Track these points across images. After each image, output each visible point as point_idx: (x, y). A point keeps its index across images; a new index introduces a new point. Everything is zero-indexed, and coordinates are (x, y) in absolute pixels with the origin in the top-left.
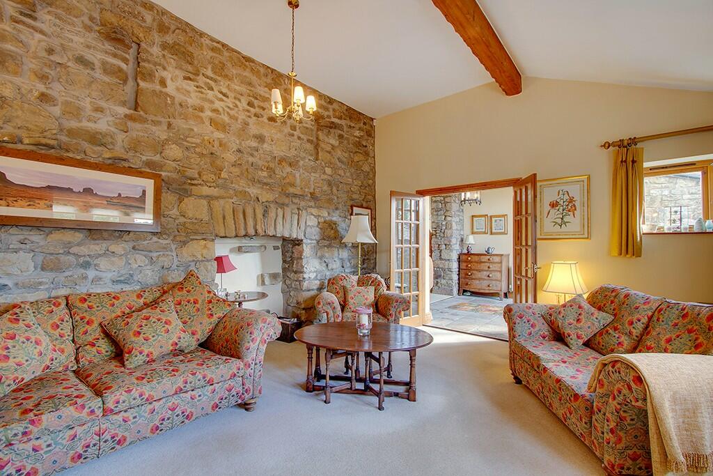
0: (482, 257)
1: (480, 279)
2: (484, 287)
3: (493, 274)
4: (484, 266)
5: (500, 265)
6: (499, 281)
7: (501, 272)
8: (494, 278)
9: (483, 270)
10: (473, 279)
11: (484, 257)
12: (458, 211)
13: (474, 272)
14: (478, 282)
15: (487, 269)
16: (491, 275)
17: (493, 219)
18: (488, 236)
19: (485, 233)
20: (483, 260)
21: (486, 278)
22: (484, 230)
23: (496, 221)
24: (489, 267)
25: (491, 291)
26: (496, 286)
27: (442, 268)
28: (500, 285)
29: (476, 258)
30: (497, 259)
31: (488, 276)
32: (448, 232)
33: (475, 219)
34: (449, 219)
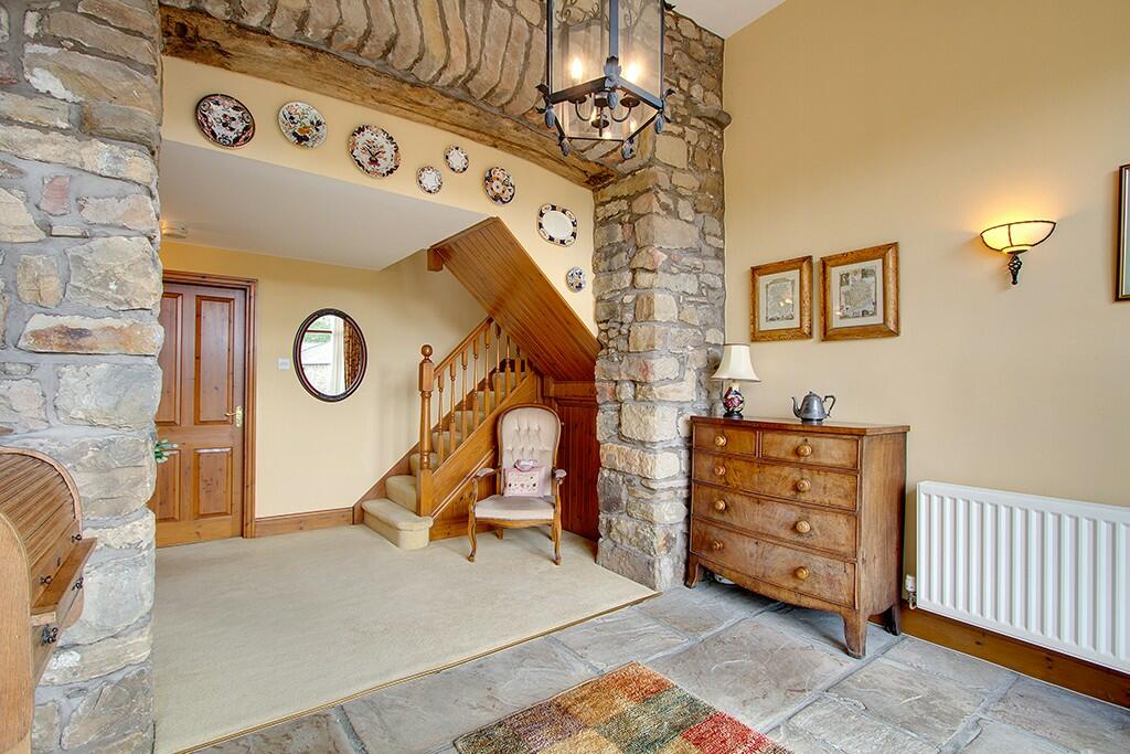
0: (769, 437)
1: (758, 535)
2: (774, 577)
3: (816, 518)
4: (776, 480)
5: (847, 483)
6: (843, 557)
7: (852, 514)
8: (820, 540)
9: (772, 498)
10: (732, 529)
11: (777, 437)
12: (697, 252)
13: (737, 499)
14: (749, 546)
15: (789, 494)
16: (805, 527)
17: (835, 273)
18: (813, 347)
19: (799, 334)
20: (773, 454)
21: (786, 534)
22: (795, 324)
23: (844, 279)
24: (796, 488)
25: (806, 602)
26: (831, 580)
27: (623, 473)
28: (846, 581)
29: (745, 442)
30: (833, 452)
31: (794, 528)
32: (641, 332)
33: (763, 280)
34: (644, 279)
